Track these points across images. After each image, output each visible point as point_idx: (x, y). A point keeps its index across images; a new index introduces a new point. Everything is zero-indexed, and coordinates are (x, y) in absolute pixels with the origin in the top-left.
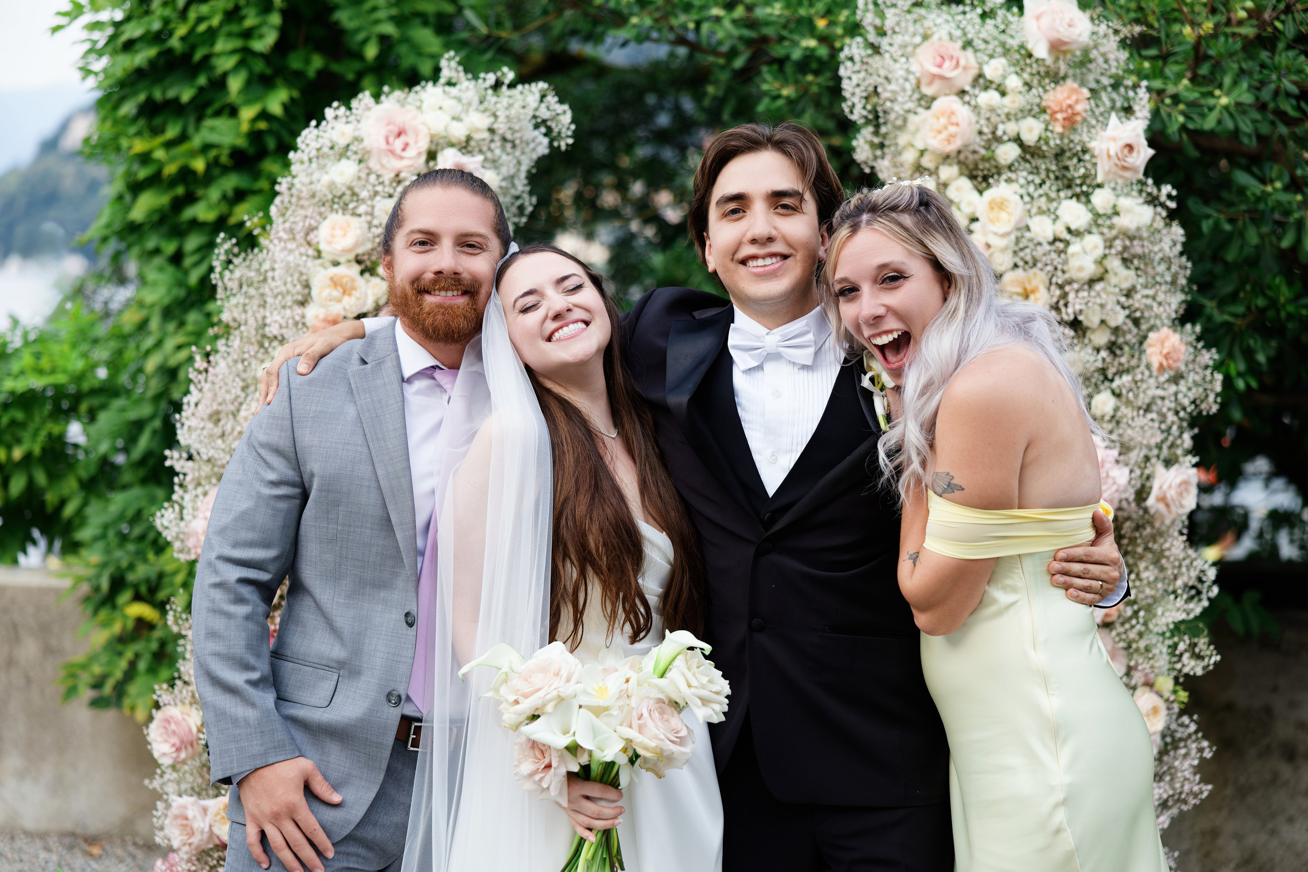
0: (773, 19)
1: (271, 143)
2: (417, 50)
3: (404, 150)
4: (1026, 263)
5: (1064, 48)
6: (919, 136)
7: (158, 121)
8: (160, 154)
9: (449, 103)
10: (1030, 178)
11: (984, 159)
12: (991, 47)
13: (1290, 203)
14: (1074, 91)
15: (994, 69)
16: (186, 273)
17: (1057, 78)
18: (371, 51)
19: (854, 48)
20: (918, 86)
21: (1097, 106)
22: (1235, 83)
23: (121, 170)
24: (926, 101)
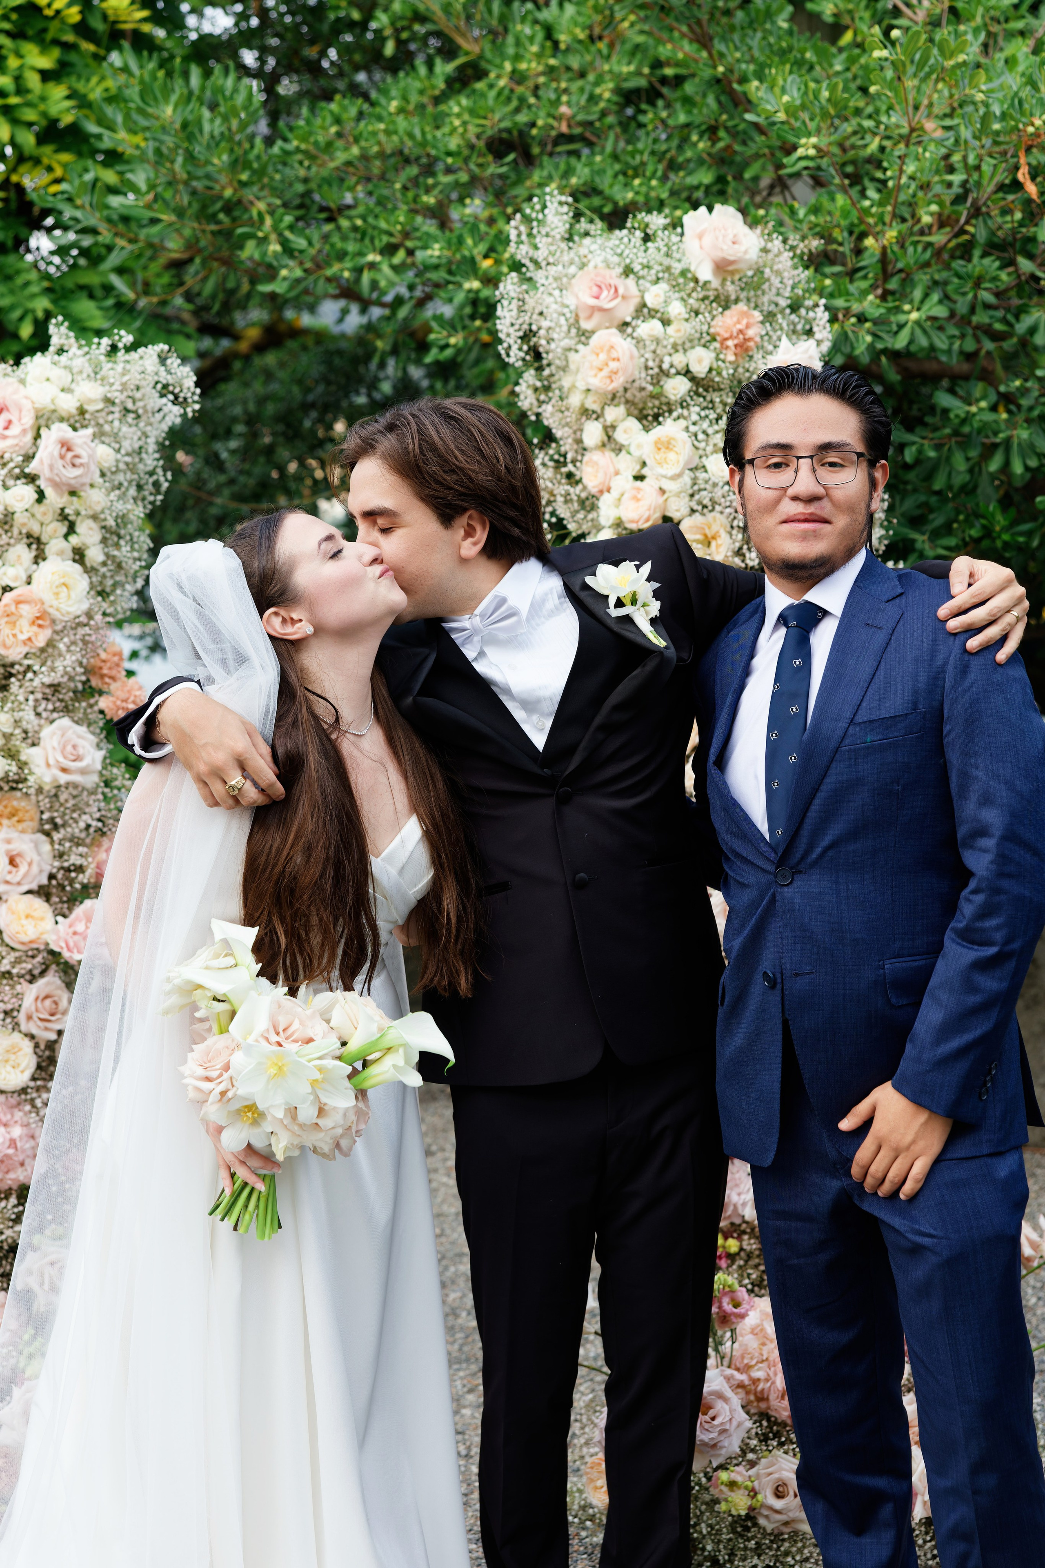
0: (435, 261)
3: (6, 428)
4: (705, 507)
5: (730, 268)
6: (580, 376)
9: (59, 373)
10: (703, 414)
11: (652, 396)
12: (653, 272)
13: (996, 422)
14: (744, 314)
15: (655, 295)
17: (726, 304)
19: (510, 285)
20: (577, 321)
21: (775, 331)
22: (926, 295)
24: (584, 336)
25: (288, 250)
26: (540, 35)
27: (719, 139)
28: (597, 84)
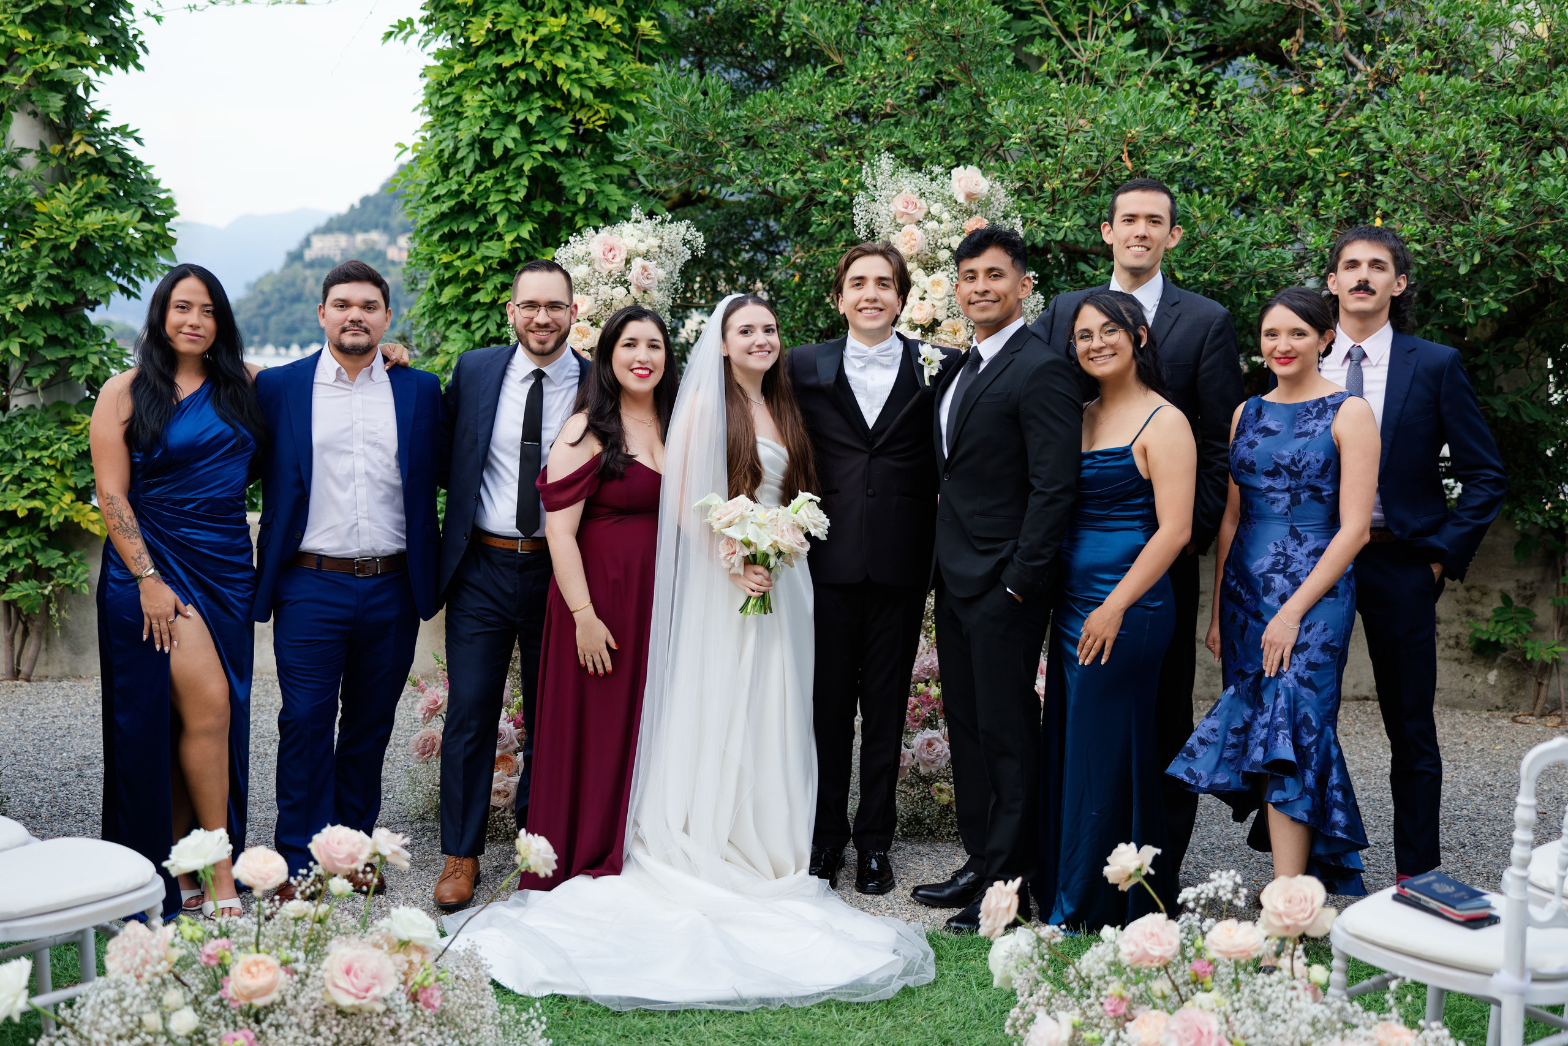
1: (523, 256)
2: (608, 197)
3: (612, 258)
5: (973, 197)
7: (454, 244)
8: (458, 263)
9: (636, 233)
11: (931, 258)
12: (935, 196)
15: (936, 209)
16: (473, 333)
17: (970, 214)
18: (581, 200)
19: (861, 198)
20: (895, 219)
22: (1074, 214)
23: (433, 273)
24: (899, 227)
25: (742, 171)
26: (876, 56)
27: (970, 123)
28: (907, 83)
